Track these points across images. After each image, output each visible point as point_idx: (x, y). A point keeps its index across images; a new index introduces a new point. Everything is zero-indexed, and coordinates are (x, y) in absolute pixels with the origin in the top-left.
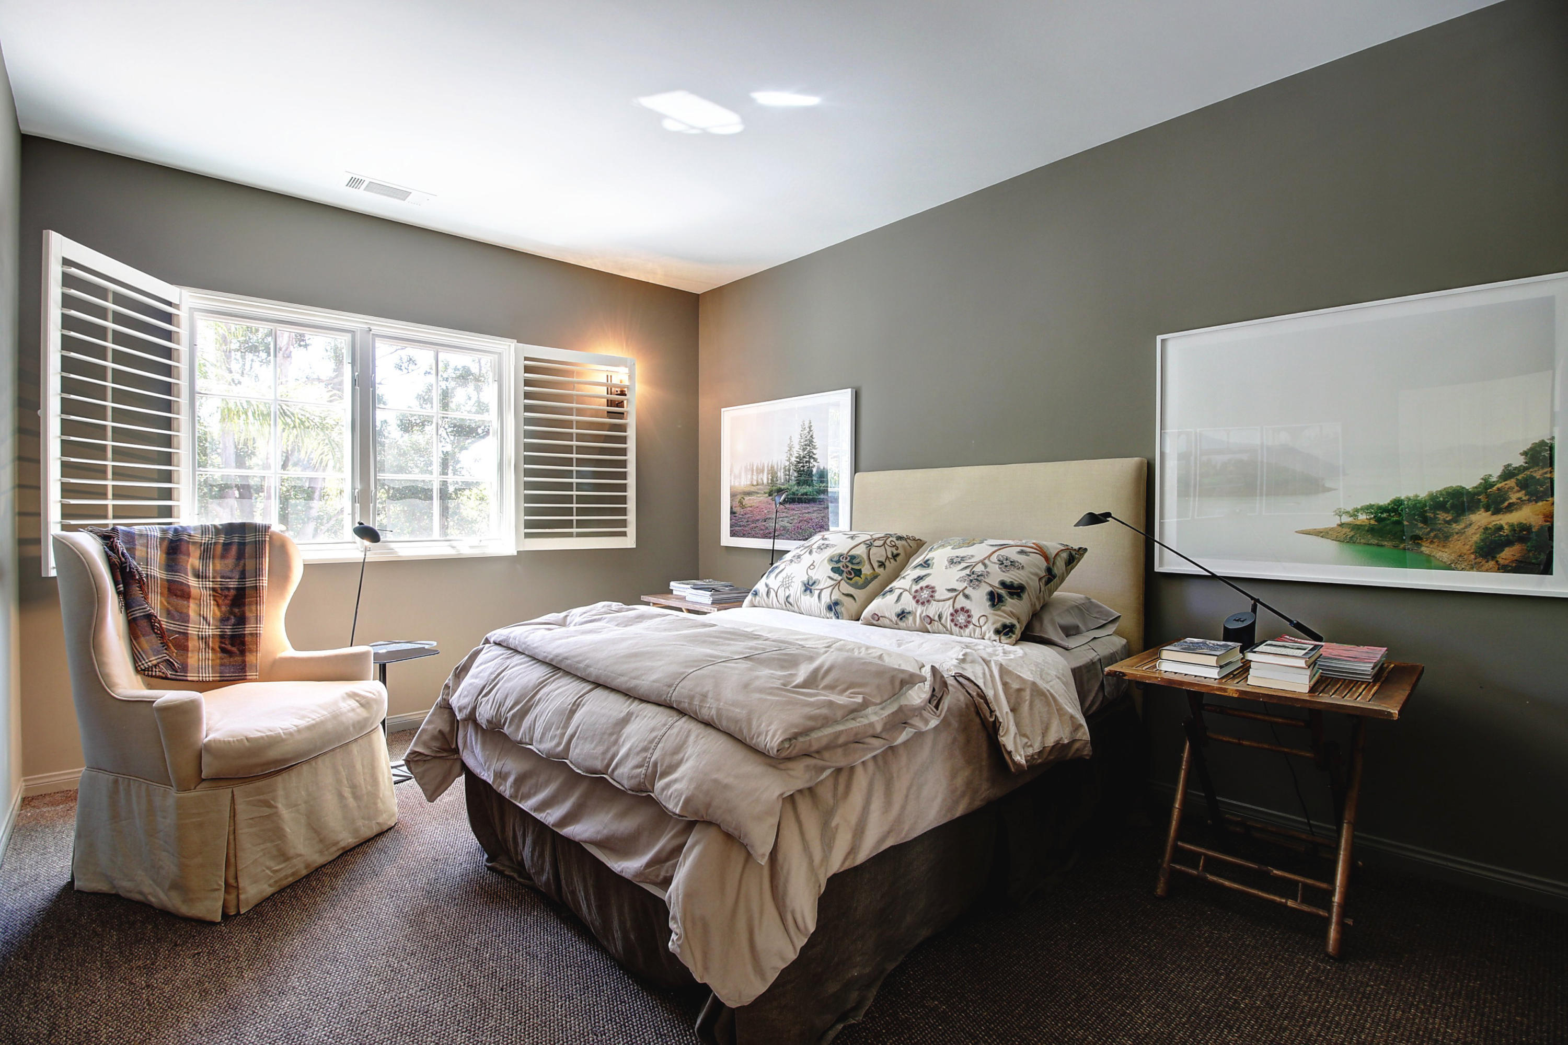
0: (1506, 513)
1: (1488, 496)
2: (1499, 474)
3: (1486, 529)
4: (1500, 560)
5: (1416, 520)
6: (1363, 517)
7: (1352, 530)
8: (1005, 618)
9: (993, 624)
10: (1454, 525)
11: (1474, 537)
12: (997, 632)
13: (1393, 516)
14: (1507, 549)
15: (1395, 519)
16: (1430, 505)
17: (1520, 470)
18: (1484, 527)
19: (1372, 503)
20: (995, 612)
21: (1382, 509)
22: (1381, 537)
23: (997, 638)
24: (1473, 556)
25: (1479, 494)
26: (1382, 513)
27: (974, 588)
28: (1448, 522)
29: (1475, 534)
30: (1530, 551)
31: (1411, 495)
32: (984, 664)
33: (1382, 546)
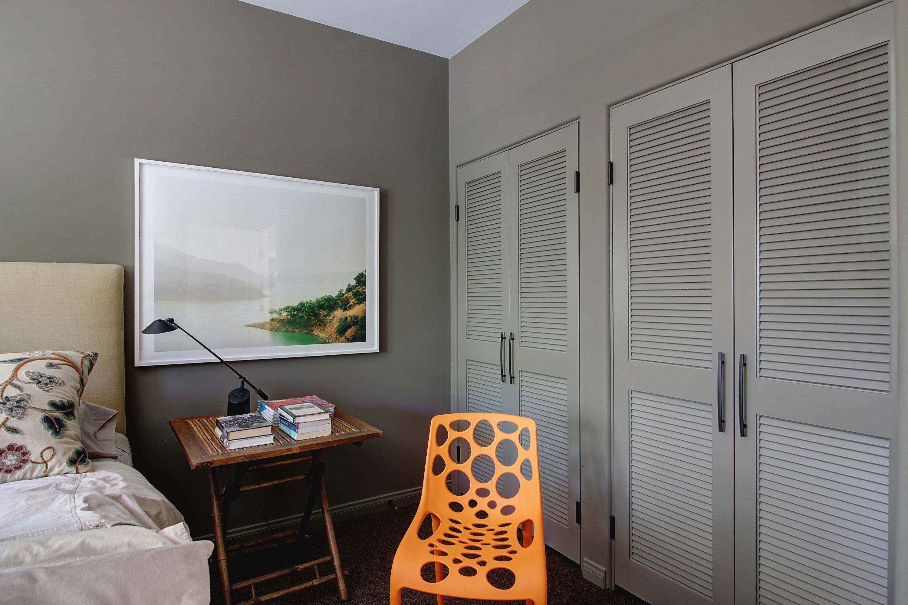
0: (348, 310)
1: (342, 301)
2: (346, 289)
3: (341, 319)
4: (346, 336)
5: (311, 315)
6: (284, 314)
7: (278, 323)
8: (73, 443)
9: (64, 454)
10: (328, 318)
11: (336, 324)
12: (72, 462)
13: (299, 313)
14: (349, 330)
15: (301, 315)
16: (317, 306)
17: (354, 287)
18: (340, 318)
19: (289, 305)
20: (61, 440)
21: (295, 309)
22: (294, 326)
23: (73, 469)
24: (336, 335)
25: (338, 300)
26: (294, 311)
27: (20, 418)
28: (325, 316)
29: (336, 322)
30: (358, 330)
31: (308, 300)
32: (115, 502)
33: (294, 332)
